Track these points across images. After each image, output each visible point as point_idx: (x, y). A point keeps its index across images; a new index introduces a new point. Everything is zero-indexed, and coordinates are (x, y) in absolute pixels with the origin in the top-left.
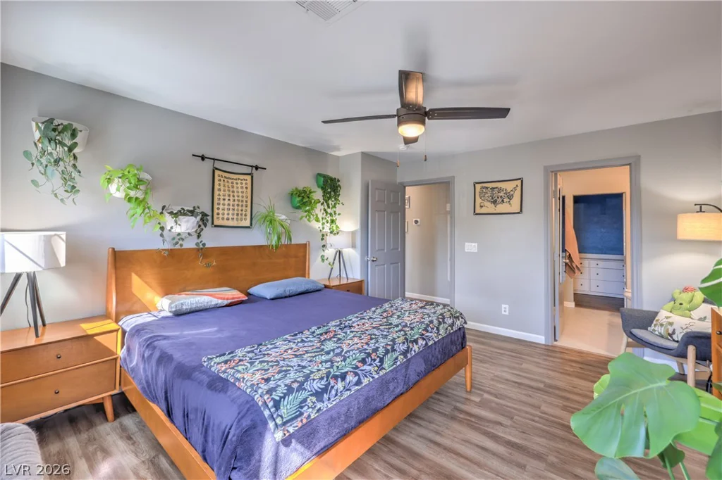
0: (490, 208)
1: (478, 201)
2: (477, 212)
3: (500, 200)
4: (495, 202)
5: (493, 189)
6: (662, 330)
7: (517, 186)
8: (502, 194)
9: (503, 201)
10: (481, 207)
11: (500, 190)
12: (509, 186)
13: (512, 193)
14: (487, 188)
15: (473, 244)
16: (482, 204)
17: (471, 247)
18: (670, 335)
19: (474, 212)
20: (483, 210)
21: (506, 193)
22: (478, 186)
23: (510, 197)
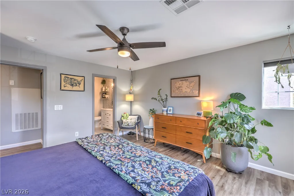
0: (69, 87)
1: (63, 83)
2: (62, 89)
3: (75, 84)
4: (72, 85)
5: (71, 79)
6: (126, 124)
7: (82, 79)
8: (76, 82)
9: (76, 85)
10: (65, 86)
11: (75, 80)
12: (79, 79)
13: (80, 82)
14: (68, 78)
15: (60, 106)
16: (65, 85)
17: (59, 107)
18: (128, 125)
19: (61, 89)
20: (66, 88)
21: (78, 82)
22: (63, 76)
23: (79, 84)
